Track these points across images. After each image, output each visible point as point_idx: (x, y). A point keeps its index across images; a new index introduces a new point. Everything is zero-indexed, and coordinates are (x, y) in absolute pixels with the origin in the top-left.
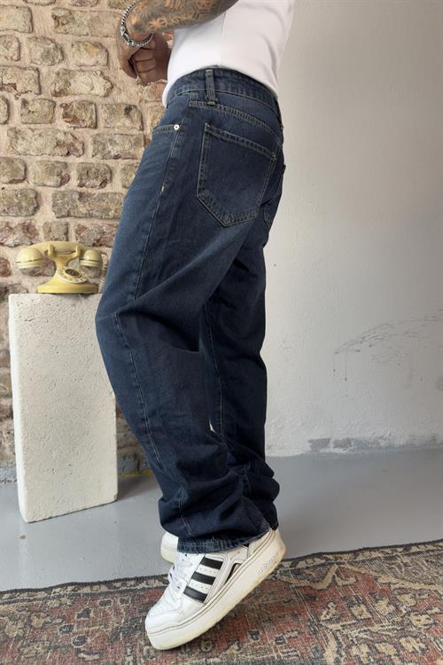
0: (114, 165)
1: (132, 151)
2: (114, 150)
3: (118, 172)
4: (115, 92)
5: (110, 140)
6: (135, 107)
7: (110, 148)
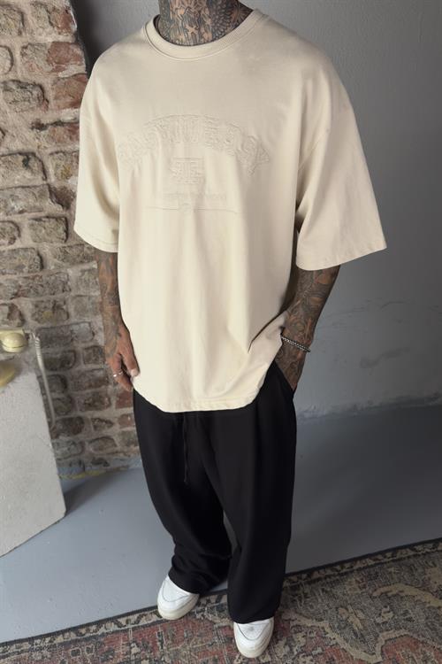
0: (20, 220)
1: (38, 204)
2: (18, 206)
3: (26, 226)
4: (8, 139)
5: (11, 196)
6: (34, 154)
7: (13, 204)
